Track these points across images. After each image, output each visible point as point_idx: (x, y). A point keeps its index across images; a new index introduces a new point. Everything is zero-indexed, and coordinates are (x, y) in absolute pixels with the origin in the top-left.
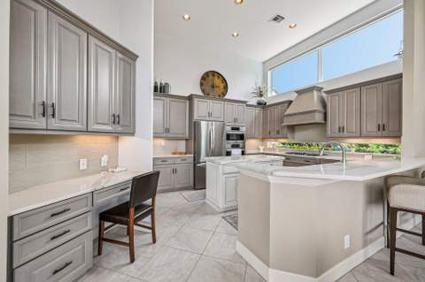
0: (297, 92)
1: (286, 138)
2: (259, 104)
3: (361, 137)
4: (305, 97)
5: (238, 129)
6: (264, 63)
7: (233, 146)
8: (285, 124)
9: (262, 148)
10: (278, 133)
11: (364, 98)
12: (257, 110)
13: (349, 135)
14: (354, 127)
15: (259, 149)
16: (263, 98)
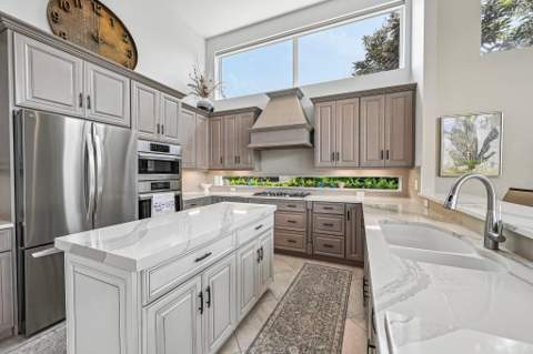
0: (269, 94)
1: (251, 169)
2: (202, 108)
3: (360, 167)
4: (283, 104)
5: (166, 149)
6: (207, 40)
7: (155, 187)
8: (252, 145)
9: (207, 186)
10: (237, 160)
11: (364, 113)
12: (200, 118)
13: (345, 164)
14: (351, 153)
15: (201, 188)
16: (207, 100)
